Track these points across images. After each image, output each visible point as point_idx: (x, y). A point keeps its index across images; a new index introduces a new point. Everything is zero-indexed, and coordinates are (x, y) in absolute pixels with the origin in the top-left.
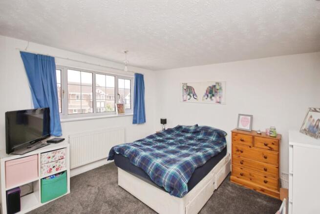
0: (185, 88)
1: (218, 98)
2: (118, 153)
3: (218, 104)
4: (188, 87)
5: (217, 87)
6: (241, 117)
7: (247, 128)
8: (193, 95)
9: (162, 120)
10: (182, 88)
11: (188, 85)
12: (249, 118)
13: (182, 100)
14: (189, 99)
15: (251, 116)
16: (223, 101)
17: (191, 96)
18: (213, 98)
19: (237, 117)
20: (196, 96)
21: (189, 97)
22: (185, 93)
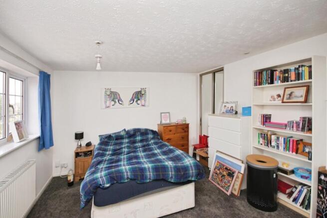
0: (108, 93)
1: (143, 101)
2: (108, 185)
3: (143, 107)
4: (112, 92)
5: (143, 93)
6: (163, 114)
7: (168, 122)
8: (118, 101)
9: (76, 135)
10: (104, 94)
11: (112, 90)
12: (168, 114)
13: (104, 107)
14: (113, 105)
15: (169, 113)
16: (147, 104)
17: (115, 102)
18: (139, 102)
19: (160, 115)
20: (122, 101)
21: (113, 103)
22: (108, 99)
